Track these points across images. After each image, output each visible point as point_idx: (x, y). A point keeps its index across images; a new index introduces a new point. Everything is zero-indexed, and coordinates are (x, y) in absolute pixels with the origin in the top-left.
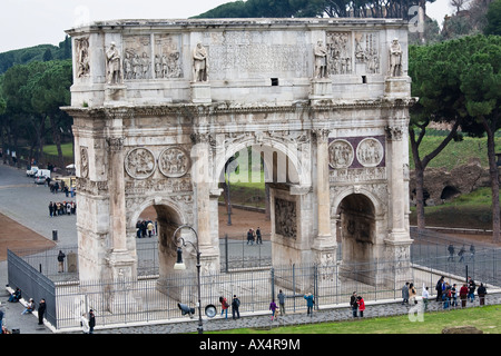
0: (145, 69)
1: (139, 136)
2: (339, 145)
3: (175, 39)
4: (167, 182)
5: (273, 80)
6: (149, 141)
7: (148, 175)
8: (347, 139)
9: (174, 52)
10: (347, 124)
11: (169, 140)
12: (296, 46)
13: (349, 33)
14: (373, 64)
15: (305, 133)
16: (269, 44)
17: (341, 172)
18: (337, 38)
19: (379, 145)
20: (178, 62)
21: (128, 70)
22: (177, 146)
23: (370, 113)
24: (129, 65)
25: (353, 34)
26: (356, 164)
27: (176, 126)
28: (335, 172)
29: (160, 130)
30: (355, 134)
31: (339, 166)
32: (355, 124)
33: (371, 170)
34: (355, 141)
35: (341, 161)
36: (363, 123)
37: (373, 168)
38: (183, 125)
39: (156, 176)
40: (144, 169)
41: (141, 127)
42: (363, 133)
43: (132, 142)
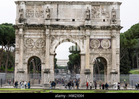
0: (32, 15)
1: (29, 35)
2: (95, 41)
3: (42, 6)
4: (38, 49)
5: (73, 20)
6: (32, 37)
7: (32, 47)
8: (98, 39)
9: (42, 10)
10: (98, 34)
11: (39, 37)
12: (81, 9)
13: (100, 6)
14: (107, 16)
15: (83, 37)
16: (72, 9)
17: (95, 49)
18: (96, 7)
19: (109, 41)
20: (43, 13)
21: (27, 15)
22: (41, 38)
23: (106, 31)
24: (27, 14)
25: (101, 6)
26: (101, 47)
27: (41, 32)
28: (93, 50)
29: (36, 34)
30: (101, 38)
31: (94, 48)
32: (100, 34)
33: (106, 49)
34: (101, 40)
35: (96, 46)
36: (103, 34)
37: (107, 49)
38: (43, 32)
39: (34, 47)
40: (30, 45)
41: (30, 32)
42: (104, 37)
43: (27, 36)
